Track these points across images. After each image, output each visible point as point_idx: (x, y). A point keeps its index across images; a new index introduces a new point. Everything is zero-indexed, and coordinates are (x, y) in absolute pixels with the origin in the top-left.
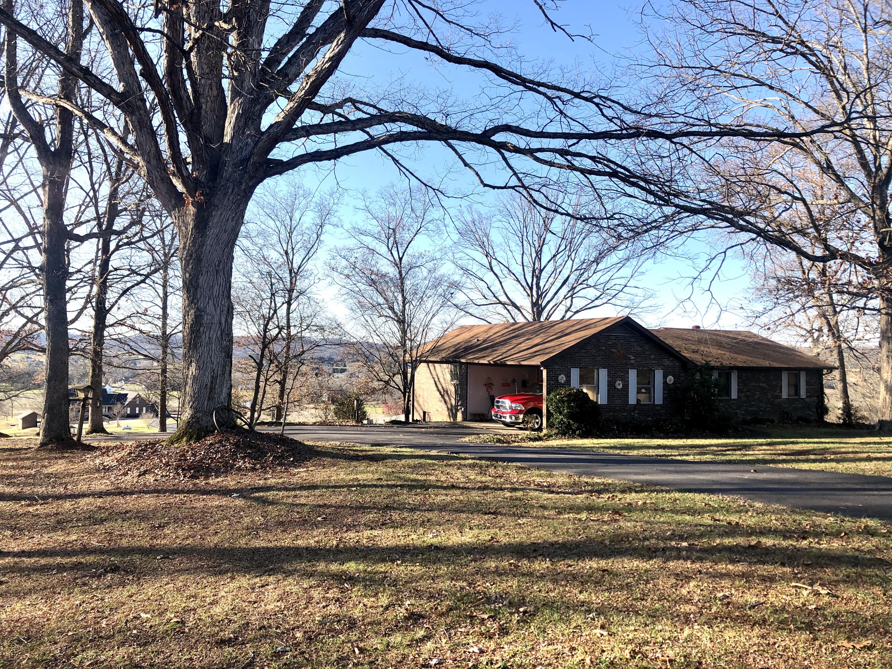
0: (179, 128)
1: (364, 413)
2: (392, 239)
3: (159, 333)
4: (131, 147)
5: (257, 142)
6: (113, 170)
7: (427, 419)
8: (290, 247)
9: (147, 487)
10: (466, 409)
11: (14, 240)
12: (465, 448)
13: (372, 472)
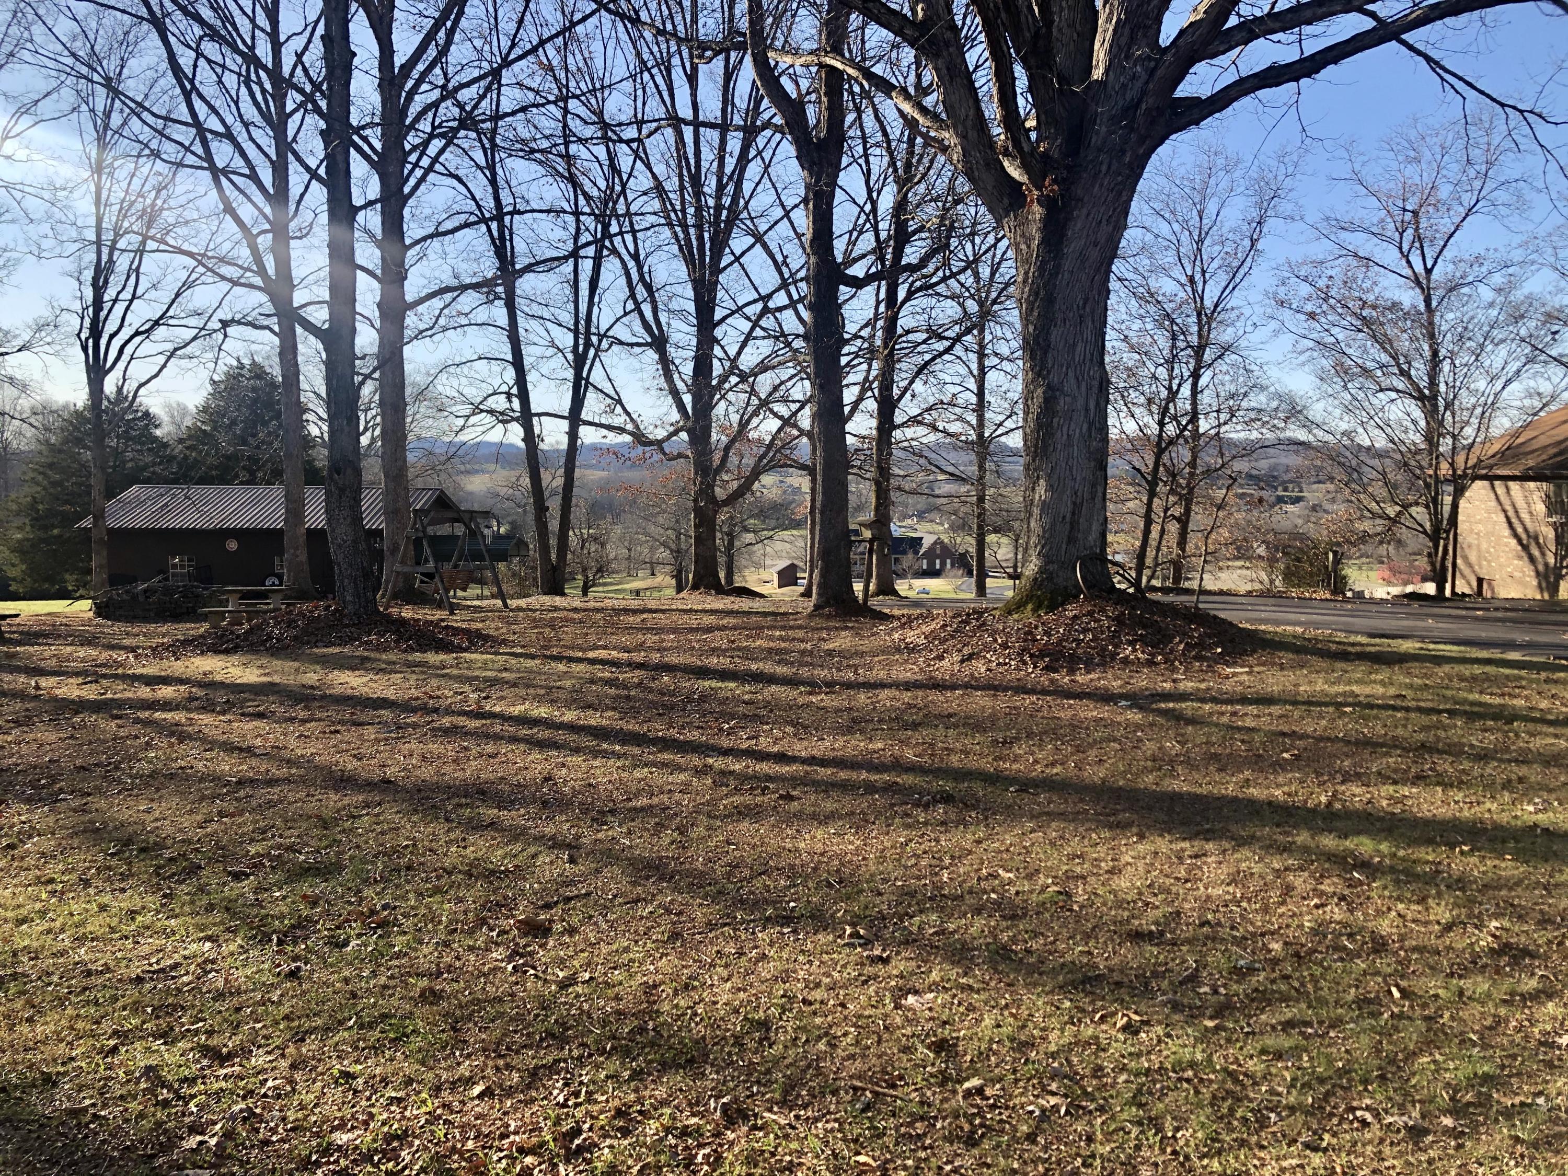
0: (1015, 68)
1: (1345, 579)
3: (972, 436)
4: (935, 117)
5: (1155, 68)
6: (900, 162)
7: (1487, 593)
8: (1198, 269)
9: (977, 679)
11: (762, 298)
13: (1382, 683)
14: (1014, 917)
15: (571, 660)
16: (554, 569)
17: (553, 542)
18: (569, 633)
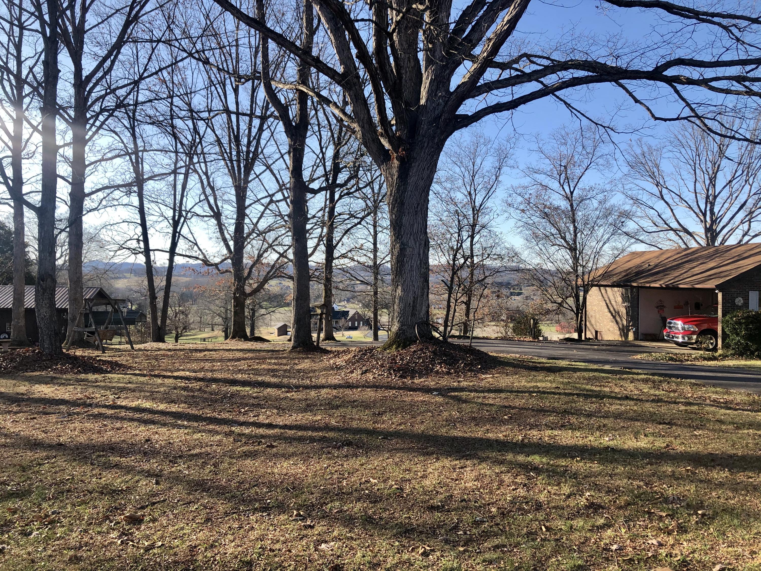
0: (385, 97)
1: (540, 331)
2: (563, 176)
3: (371, 263)
4: (349, 117)
5: (448, 101)
6: (336, 136)
7: (599, 338)
8: (472, 188)
9: (368, 383)
10: (637, 329)
11: (270, 196)
12: (637, 364)
13: (550, 382)
14: (375, 502)
15: (165, 377)
16: (159, 328)
17: (159, 314)
18: (165, 362)
